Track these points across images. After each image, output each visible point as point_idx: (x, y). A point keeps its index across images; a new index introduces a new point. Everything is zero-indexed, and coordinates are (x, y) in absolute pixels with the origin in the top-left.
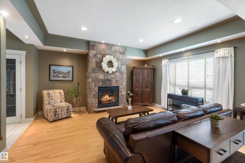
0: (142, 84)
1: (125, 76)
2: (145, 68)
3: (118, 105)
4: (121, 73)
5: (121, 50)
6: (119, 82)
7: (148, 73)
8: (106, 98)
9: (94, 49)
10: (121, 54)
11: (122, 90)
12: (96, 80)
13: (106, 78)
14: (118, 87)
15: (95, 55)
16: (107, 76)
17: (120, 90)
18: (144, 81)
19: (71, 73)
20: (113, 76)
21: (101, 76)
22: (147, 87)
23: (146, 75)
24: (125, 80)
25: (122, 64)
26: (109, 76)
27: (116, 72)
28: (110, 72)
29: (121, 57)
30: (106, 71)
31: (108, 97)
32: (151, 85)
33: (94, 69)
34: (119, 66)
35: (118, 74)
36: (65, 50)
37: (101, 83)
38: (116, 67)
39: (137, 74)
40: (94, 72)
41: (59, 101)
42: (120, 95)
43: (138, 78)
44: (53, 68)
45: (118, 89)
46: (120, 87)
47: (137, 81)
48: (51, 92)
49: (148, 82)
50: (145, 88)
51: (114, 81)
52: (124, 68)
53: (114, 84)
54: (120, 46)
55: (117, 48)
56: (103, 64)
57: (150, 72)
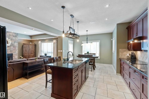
0: (29, 52)
1: (17, 48)
2: (30, 44)
4: (14, 47)
6: (13, 51)
7: (32, 47)
11: (15, 55)
14: (12, 54)
17: (13, 55)
18: (30, 51)
22: (31, 53)
23: (31, 48)
24: (18, 50)
25: (14, 42)
27: (10, 46)
29: (14, 38)
32: (34, 53)
35: (12, 47)
38: (10, 43)
39: (26, 47)
43: (26, 49)
47: (26, 51)
49: (32, 51)
51: (9, 51)
52: (16, 44)
53: (9, 53)
54: (13, 33)
57: (33, 46)
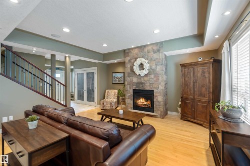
0: (194, 88)
3: (153, 112)
5: (155, 48)
6: (153, 85)
7: (203, 72)
8: (142, 101)
9: (128, 56)
10: (155, 53)
11: (157, 94)
12: (131, 83)
13: (139, 81)
14: (153, 91)
15: (130, 61)
16: (141, 79)
17: (155, 94)
19: (123, 78)
20: (146, 79)
21: (135, 80)
22: (201, 95)
25: (156, 65)
26: (142, 79)
27: (148, 74)
28: (142, 75)
30: (138, 74)
31: (143, 101)
33: (129, 74)
34: (154, 67)
35: (152, 76)
36: (116, 61)
37: (135, 86)
38: (148, 68)
40: (129, 76)
41: (112, 98)
42: (155, 100)
43: (187, 79)
44: (114, 75)
45: (153, 93)
46: (155, 92)
48: (110, 91)
49: (203, 86)
50: (199, 96)
51: (148, 84)
52: (159, 69)
53: (148, 88)
55: (150, 48)
56: (134, 67)
57: (206, 70)
